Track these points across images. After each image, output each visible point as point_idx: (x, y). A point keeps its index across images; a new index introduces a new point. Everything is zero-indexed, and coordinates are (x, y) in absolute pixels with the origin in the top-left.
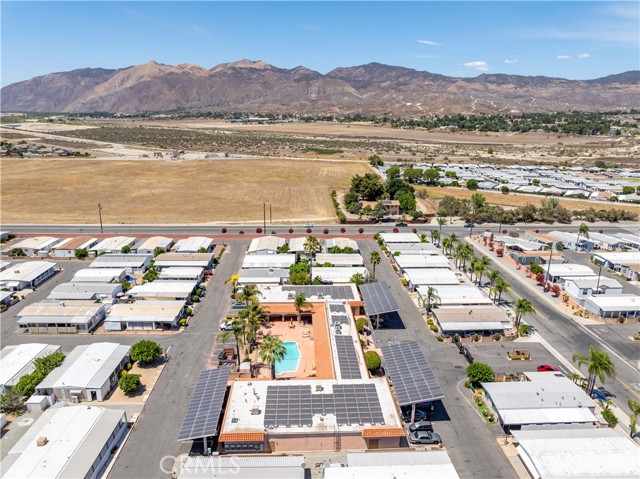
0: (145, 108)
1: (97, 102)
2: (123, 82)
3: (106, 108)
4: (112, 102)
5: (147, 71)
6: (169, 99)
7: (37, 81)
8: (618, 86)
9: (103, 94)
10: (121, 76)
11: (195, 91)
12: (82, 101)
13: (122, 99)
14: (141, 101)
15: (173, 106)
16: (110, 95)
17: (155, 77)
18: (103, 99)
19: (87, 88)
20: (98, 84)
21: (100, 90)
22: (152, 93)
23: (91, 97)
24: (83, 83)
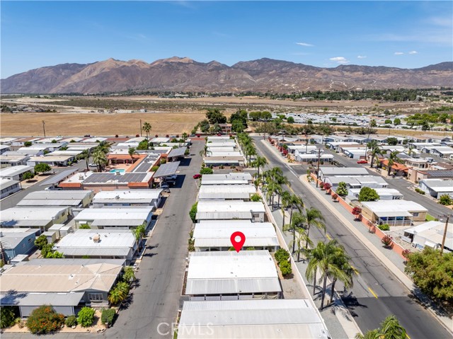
0: (105, 90)
1: (72, 86)
2: (90, 72)
3: (79, 90)
4: (83, 86)
5: (108, 65)
6: (122, 83)
7: (32, 73)
8: (435, 72)
9: (76, 81)
10: (89, 69)
11: (140, 78)
12: (62, 86)
13: (89, 84)
14: (102, 85)
15: (125, 89)
16: (82, 82)
17: (113, 69)
18: (77, 84)
19: (67, 77)
20: (73, 74)
21: (75, 78)
22: (110, 80)
23: (68, 83)
24: (63, 74)
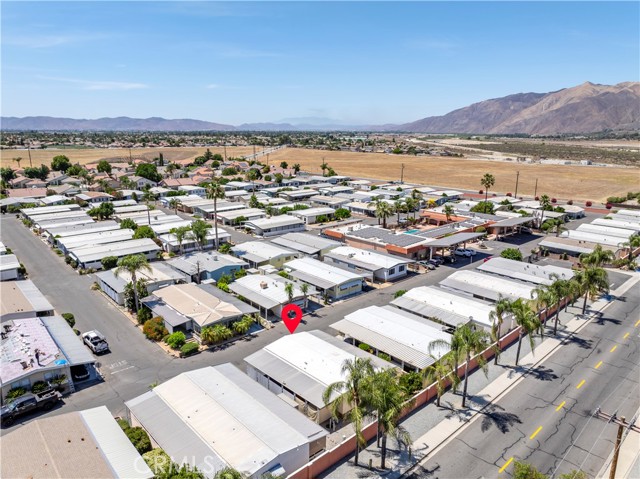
0: (567, 130)
1: (520, 125)
2: (550, 104)
3: (527, 130)
4: (534, 125)
5: (579, 93)
6: (597, 119)
7: (474, 107)
9: (527, 117)
10: (549, 99)
11: (630, 111)
12: (507, 124)
13: (545, 121)
14: (563, 123)
15: (599, 128)
16: (535, 118)
17: (587, 98)
18: (526, 122)
19: (515, 111)
20: (525, 107)
21: (526, 114)
22: (577, 115)
23: (517, 119)
24: (512, 108)
